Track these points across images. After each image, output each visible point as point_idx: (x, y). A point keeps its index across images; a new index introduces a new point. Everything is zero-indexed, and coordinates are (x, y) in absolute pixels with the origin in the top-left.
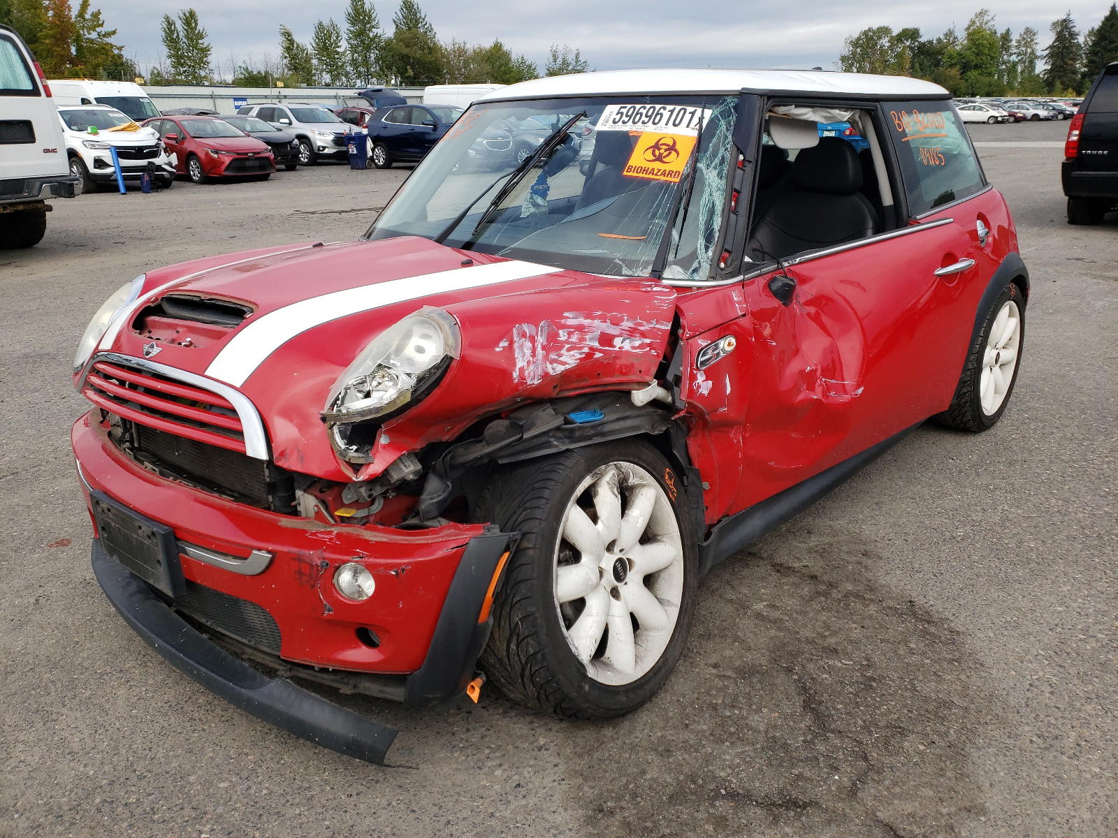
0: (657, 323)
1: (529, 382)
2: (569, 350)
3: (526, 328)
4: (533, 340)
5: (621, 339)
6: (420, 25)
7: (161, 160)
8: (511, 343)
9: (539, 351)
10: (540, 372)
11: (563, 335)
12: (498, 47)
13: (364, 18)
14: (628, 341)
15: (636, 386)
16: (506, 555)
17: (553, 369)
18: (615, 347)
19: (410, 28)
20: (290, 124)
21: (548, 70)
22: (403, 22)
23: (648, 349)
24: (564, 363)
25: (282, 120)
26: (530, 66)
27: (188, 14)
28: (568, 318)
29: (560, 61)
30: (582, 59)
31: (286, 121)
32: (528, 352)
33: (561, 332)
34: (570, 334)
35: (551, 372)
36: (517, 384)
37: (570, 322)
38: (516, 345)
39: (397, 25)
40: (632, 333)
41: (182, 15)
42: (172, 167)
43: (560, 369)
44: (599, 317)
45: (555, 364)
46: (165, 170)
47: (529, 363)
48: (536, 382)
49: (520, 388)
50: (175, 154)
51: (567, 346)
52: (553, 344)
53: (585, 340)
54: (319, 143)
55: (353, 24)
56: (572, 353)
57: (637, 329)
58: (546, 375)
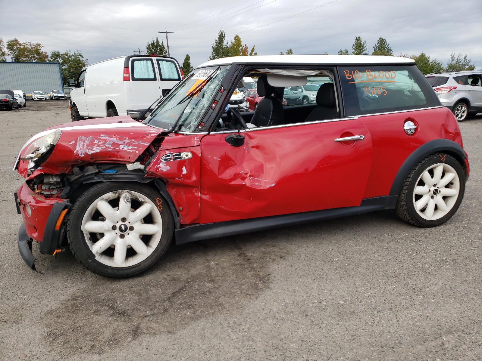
0: (143, 142)
1: (80, 155)
2: (97, 146)
3: (83, 138)
4: (84, 142)
5: (123, 146)
6: (386, 48)
7: (243, 105)
8: (76, 142)
9: (85, 145)
10: (84, 152)
11: (96, 141)
12: (423, 56)
13: (360, 47)
14: (126, 147)
15: (128, 163)
16: (66, 210)
17: (89, 152)
18: (120, 148)
19: (381, 50)
20: (302, 91)
21: (448, 65)
22: (378, 48)
23: (135, 150)
24: (94, 151)
25: (299, 90)
26: (439, 64)
27: (289, 51)
28: (102, 136)
29: (455, 61)
30: (468, 59)
31: (301, 90)
32: (81, 145)
33: (96, 140)
34: (99, 142)
35: (88, 153)
36: (75, 155)
37: (102, 138)
38: (78, 143)
39: (375, 49)
40: (128, 145)
41: (287, 51)
42: (247, 108)
43: (91, 152)
44: (115, 137)
45: (90, 151)
46: (244, 109)
47: (81, 149)
48: (82, 155)
49: (77, 157)
50: (249, 103)
51: (97, 145)
52: (92, 144)
53: (105, 144)
54: (312, 99)
55: (355, 50)
56: (98, 147)
57: (131, 143)
58: (86, 154)
